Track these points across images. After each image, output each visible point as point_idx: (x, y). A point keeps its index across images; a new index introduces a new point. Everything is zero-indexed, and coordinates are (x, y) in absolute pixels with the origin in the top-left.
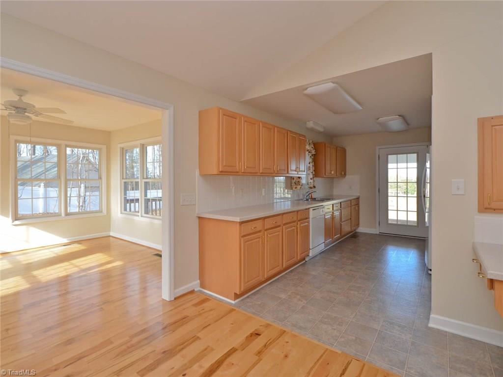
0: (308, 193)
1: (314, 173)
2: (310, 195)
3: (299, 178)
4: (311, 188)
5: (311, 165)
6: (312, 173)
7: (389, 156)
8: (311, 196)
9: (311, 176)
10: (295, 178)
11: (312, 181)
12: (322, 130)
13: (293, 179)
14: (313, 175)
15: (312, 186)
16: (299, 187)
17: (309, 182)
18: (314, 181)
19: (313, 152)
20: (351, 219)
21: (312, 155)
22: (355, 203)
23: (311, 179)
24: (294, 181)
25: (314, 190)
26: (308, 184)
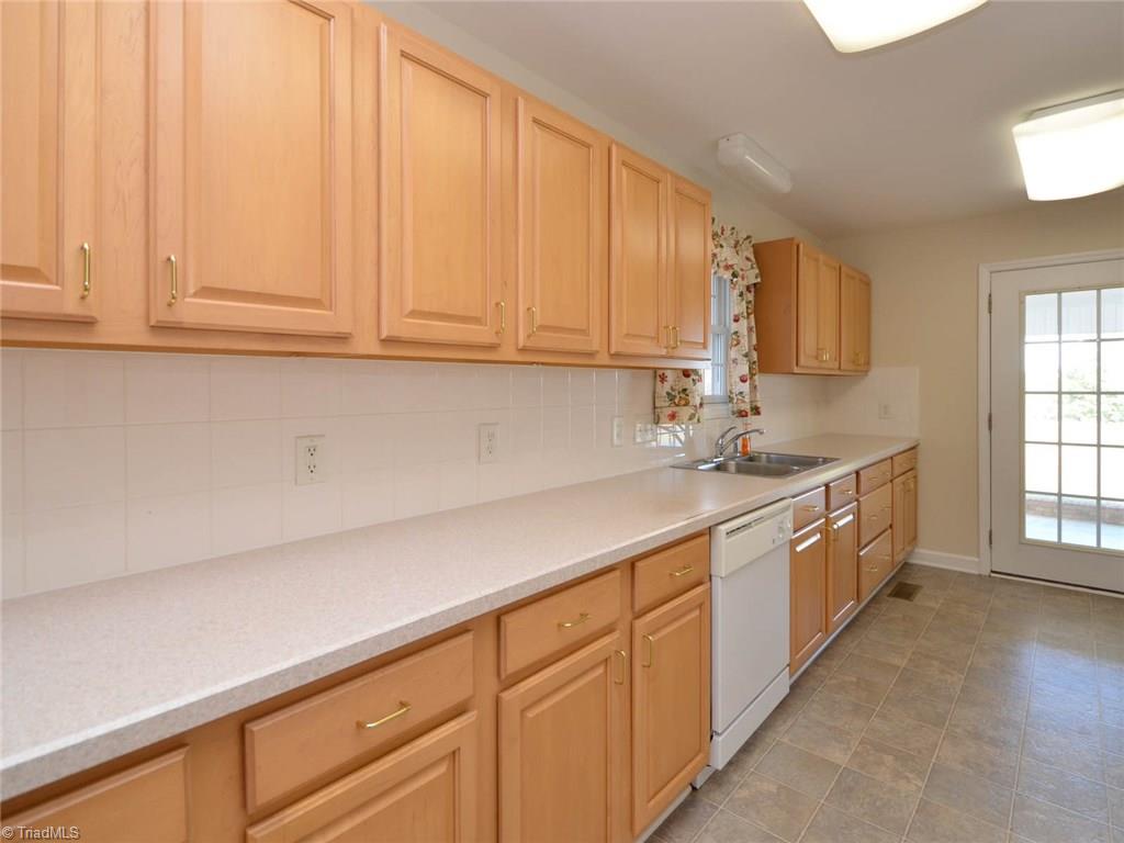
0: (730, 436)
1: (755, 356)
2: (740, 442)
3: (686, 373)
4: (742, 414)
5: (743, 326)
6: (746, 355)
7: (1029, 299)
8: (745, 446)
9: (744, 370)
10: (670, 375)
11: (746, 387)
12: (783, 185)
13: (663, 378)
14: (752, 364)
15: (747, 407)
16: (685, 412)
17: (736, 390)
18: (754, 388)
19: (752, 276)
20: (891, 526)
21: (748, 288)
22: (905, 467)
23: (743, 380)
24: (667, 387)
25: (754, 422)
26: (731, 399)
